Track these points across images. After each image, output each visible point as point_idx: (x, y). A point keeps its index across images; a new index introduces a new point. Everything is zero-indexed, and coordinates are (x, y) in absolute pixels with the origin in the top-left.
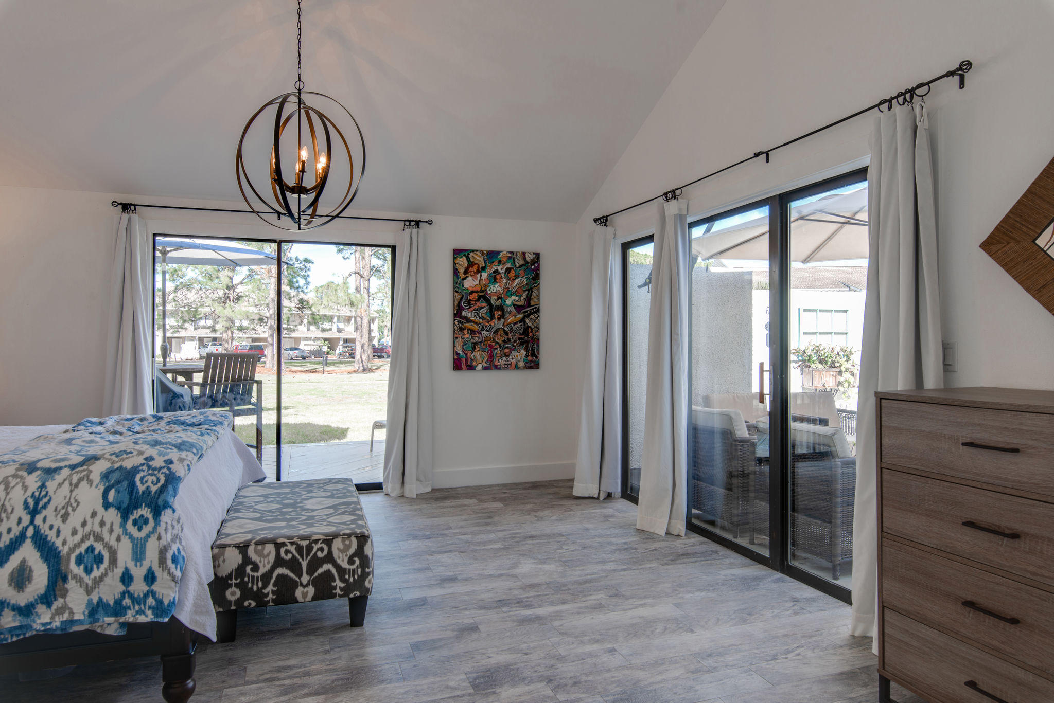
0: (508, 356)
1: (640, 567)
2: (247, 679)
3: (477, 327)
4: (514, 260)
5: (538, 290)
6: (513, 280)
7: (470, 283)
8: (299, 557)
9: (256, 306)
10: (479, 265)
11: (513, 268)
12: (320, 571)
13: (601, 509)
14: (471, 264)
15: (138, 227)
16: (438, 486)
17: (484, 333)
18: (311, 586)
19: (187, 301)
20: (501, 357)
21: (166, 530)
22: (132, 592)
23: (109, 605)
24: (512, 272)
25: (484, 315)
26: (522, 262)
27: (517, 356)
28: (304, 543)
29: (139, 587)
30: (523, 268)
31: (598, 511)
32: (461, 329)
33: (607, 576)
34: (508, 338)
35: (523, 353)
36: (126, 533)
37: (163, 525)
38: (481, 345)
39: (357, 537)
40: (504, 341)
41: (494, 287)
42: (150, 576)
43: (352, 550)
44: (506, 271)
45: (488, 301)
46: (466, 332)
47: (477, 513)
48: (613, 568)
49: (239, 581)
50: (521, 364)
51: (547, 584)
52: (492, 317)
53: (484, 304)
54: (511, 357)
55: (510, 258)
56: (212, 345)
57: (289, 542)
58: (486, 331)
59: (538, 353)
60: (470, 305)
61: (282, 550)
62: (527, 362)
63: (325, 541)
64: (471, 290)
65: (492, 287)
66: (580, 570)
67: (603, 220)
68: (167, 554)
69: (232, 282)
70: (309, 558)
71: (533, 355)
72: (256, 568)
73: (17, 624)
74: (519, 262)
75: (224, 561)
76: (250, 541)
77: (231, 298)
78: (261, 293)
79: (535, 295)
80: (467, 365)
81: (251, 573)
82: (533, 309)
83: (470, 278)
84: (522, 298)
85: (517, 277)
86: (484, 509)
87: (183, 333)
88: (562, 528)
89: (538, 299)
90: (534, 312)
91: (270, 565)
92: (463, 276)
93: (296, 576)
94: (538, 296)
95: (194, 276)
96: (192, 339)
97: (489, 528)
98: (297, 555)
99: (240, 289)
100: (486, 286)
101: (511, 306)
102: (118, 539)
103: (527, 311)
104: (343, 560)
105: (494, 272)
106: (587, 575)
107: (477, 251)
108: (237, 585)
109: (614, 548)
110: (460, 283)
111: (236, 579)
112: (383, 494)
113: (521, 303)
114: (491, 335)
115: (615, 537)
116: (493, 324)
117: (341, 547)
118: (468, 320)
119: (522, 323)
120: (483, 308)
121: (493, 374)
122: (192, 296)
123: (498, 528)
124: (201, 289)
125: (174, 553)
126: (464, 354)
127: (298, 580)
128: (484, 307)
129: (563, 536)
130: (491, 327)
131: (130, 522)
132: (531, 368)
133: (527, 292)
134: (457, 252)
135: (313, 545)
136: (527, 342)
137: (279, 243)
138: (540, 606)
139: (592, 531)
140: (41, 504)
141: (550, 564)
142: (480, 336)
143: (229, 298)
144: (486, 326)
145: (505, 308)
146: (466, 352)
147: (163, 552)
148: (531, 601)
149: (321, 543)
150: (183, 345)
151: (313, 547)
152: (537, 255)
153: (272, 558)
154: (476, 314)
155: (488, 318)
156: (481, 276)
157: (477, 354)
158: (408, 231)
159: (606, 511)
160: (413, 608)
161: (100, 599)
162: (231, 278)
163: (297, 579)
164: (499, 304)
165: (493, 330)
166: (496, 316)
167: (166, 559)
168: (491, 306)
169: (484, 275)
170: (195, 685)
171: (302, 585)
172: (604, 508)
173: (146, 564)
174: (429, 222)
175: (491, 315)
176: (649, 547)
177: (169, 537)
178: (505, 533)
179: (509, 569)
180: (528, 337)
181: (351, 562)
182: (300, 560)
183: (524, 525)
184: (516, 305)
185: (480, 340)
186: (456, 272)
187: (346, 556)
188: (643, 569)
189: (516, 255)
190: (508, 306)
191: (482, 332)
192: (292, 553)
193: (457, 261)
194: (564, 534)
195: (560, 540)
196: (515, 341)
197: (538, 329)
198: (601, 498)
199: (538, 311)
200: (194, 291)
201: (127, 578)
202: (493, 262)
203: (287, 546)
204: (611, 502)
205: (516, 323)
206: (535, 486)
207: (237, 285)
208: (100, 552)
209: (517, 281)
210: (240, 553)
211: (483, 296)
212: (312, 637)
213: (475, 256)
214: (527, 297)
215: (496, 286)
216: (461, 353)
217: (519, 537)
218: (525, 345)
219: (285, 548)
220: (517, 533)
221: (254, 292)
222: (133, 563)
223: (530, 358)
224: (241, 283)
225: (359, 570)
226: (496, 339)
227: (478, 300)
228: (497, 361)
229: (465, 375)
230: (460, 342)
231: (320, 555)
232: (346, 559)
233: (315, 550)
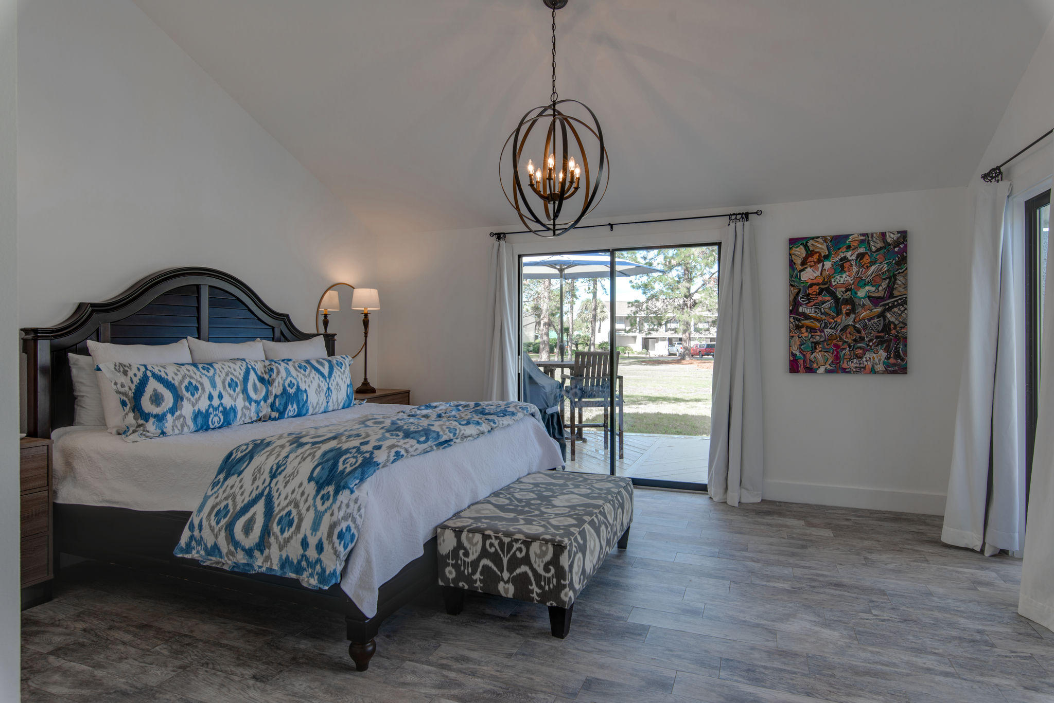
0: (860, 357)
1: (979, 678)
2: (430, 657)
3: (818, 324)
4: (869, 243)
5: (906, 277)
6: (867, 267)
7: (809, 275)
8: (500, 553)
9: (709, 311)
10: (820, 254)
11: (867, 253)
12: (518, 571)
13: (976, 568)
14: (810, 253)
15: (505, 250)
16: (769, 497)
17: (828, 331)
18: (511, 584)
19: (656, 309)
20: (850, 359)
21: (339, 508)
22: (308, 556)
23: (293, 562)
24: (867, 257)
25: (827, 310)
26: (880, 245)
27: (874, 358)
28: (507, 540)
29: (312, 553)
30: (882, 252)
31: (969, 571)
32: (798, 327)
33: (908, 675)
34: (860, 337)
35: (883, 354)
36: (315, 506)
37: (338, 503)
38: (823, 345)
39: (554, 545)
40: (855, 340)
41: (841, 277)
42: (320, 546)
43: (548, 557)
44: (857, 257)
45: (833, 294)
46: (804, 330)
47: (793, 538)
48: (929, 664)
49: (454, 562)
50: (880, 367)
51: (808, 657)
52: (839, 313)
53: (828, 298)
54: (864, 359)
55: (862, 241)
56: (678, 344)
57: (495, 536)
58: (830, 328)
59: (905, 353)
60: (809, 300)
61: (488, 542)
62: (888, 366)
63: (524, 542)
64: (810, 282)
65: (838, 277)
66: (872, 652)
67: (994, 174)
68: (336, 529)
69: (689, 292)
70: (509, 556)
71: (897, 356)
72: (466, 554)
73: (245, 561)
74: (876, 244)
75: (444, 541)
76: (464, 527)
77: (689, 305)
78: (712, 300)
79: (899, 283)
80: (805, 367)
81: (463, 558)
82: (897, 301)
83: (809, 269)
84: (880, 288)
85: (873, 263)
86: (806, 535)
87: (654, 335)
88: (892, 583)
89: (906, 288)
90: (899, 305)
91: (478, 554)
92: (800, 267)
93: (499, 570)
94: (905, 286)
95: (661, 288)
96: (663, 339)
97: (791, 560)
98: (499, 550)
99: (696, 297)
100: (829, 276)
101: (864, 298)
102: (308, 510)
103: (888, 304)
104: (539, 566)
105: (841, 260)
106: (877, 663)
107: (818, 237)
108: (453, 566)
109: (954, 633)
110: (797, 276)
111: (452, 560)
112: (707, 496)
113: (881, 294)
114: (837, 333)
115: (968, 618)
116: (839, 321)
117: (538, 552)
118: (807, 317)
119: (881, 319)
120: (826, 302)
121: (840, 379)
122: (659, 305)
123: (803, 563)
124: (666, 299)
125: (342, 530)
126: (801, 355)
127: (500, 575)
128: (828, 301)
129: (885, 594)
130: (837, 324)
131: (319, 496)
132: (894, 372)
133: (887, 281)
134: (793, 242)
135: (514, 543)
136: (889, 341)
137: (612, 252)
138: (772, 687)
139: (936, 599)
140: (280, 470)
141: (834, 630)
142: (823, 334)
143: (686, 305)
144: (830, 324)
145: (856, 301)
146: (804, 353)
147: (333, 526)
148: (766, 675)
149: (521, 543)
150: (656, 344)
151: (513, 546)
152: (904, 235)
153: (479, 547)
154: (817, 310)
155: (833, 314)
156: (823, 265)
157: (819, 355)
158: (732, 225)
159: (982, 575)
160: (627, 635)
161: (287, 557)
162: (689, 289)
163: (499, 573)
164: (848, 297)
165: (839, 328)
166: (844, 311)
167: (333, 534)
168: (837, 300)
169: (828, 264)
170: (374, 649)
171: (503, 580)
172: (983, 568)
173: (319, 534)
174: (758, 213)
175: (837, 310)
176: (1019, 650)
177: (342, 514)
178: (807, 571)
179: (773, 621)
180: (889, 335)
181: (547, 570)
182: (502, 556)
183: (839, 567)
184: (872, 297)
185: (822, 340)
186: (792, 264)
187: (542, 562)
188: (982, 682)
189: (872, 236)
190: (860, 299)
191: (825, 330)
192: (495, 547)
193: (793, 252)
194: (888, 592)
195: (875, 599)
196: (871, 340)
197: (906, 325)
198: (987, 553)
199: (905, 302)
200: (660, 302)
201: (305, 544)
202: (839, 249)
203: (492, 539)
204: (1001, 562)
205: (872, 318)
206: (897, 518)
207: (693, 294)
208: (293, 518)
209: (873, 268)
210: (456, 536)
211: (826, 288)
212: (513, 635)
213: (816, 244)
214: (888, 286)
215: (844, 276)
216: (798, 354)
217: (820, 581)
218: (885, 345)
219: (490, 540)
220: (823, 575)
221: (706, 299)
222: (310, 532)
223: (892, 361)
224: (696, 292)
225: (555, 580)
226: (844, 337)
227: (820, 293)
228: (845, 364)
229: (803, 379)
230: (796, 340)
231: (519, 555)
232: (542, 566)
233: (514, 549)
